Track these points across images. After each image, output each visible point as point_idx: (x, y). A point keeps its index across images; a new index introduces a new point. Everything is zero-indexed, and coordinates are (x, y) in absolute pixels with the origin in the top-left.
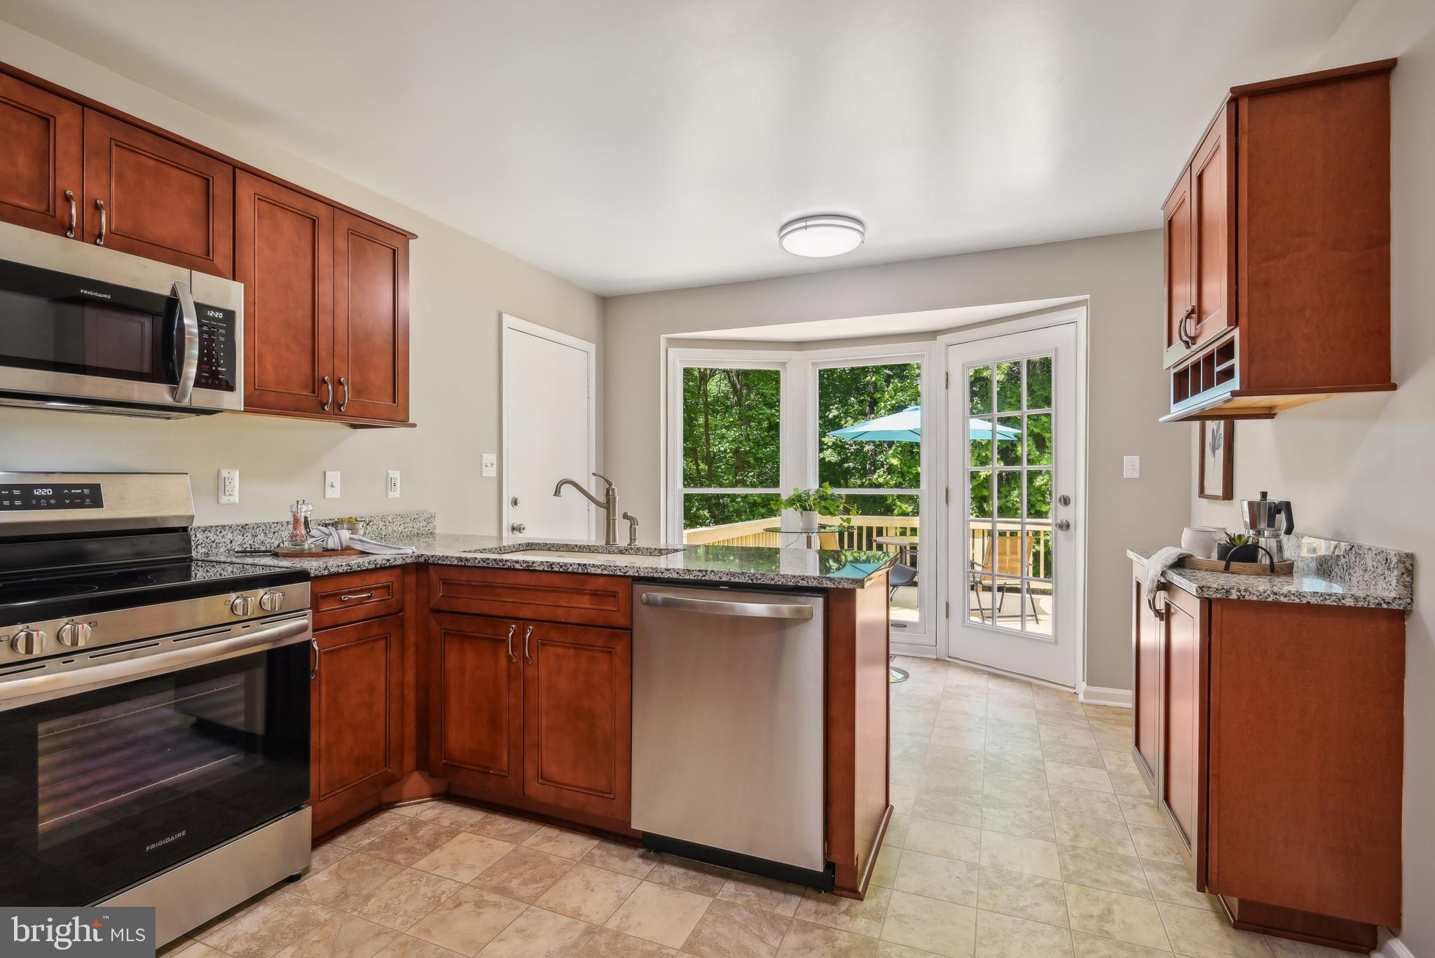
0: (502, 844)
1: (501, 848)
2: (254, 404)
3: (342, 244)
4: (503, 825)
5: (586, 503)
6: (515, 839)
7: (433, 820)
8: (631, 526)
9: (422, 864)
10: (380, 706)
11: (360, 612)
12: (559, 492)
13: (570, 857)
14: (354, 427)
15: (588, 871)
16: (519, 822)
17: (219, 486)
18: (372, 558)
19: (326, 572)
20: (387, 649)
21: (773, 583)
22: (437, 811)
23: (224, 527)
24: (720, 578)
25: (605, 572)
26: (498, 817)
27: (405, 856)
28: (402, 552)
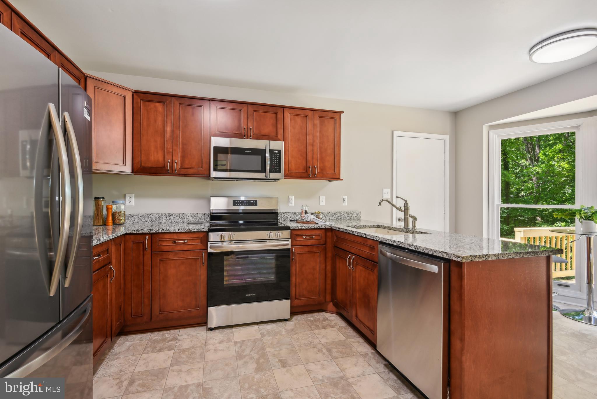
0: (342, 336)
1: (342, 337)
2: (286, 176)
3: (316, 122)
4: (349, 331)
5: (396, 210)
6: (348, 337)
7: (331, 320)
8: (413, 221)
9: (316, 331)
10: (317, 275)
11: (310, 242)
12: (381, 204)
13: (359, 351)
14: (330, 181)
15: (361, 359)
16: (354, 332)
17: (288, 201)
18: (319, 225)
19: (297, 228)
20: (320, 256)
21: (423, 251)
22: (334, 318)
23: (289, 213)
24: (405, 246)
25: (371, 238)
26: (349, 328)
27: (314, 327)
28: (326, 224)
